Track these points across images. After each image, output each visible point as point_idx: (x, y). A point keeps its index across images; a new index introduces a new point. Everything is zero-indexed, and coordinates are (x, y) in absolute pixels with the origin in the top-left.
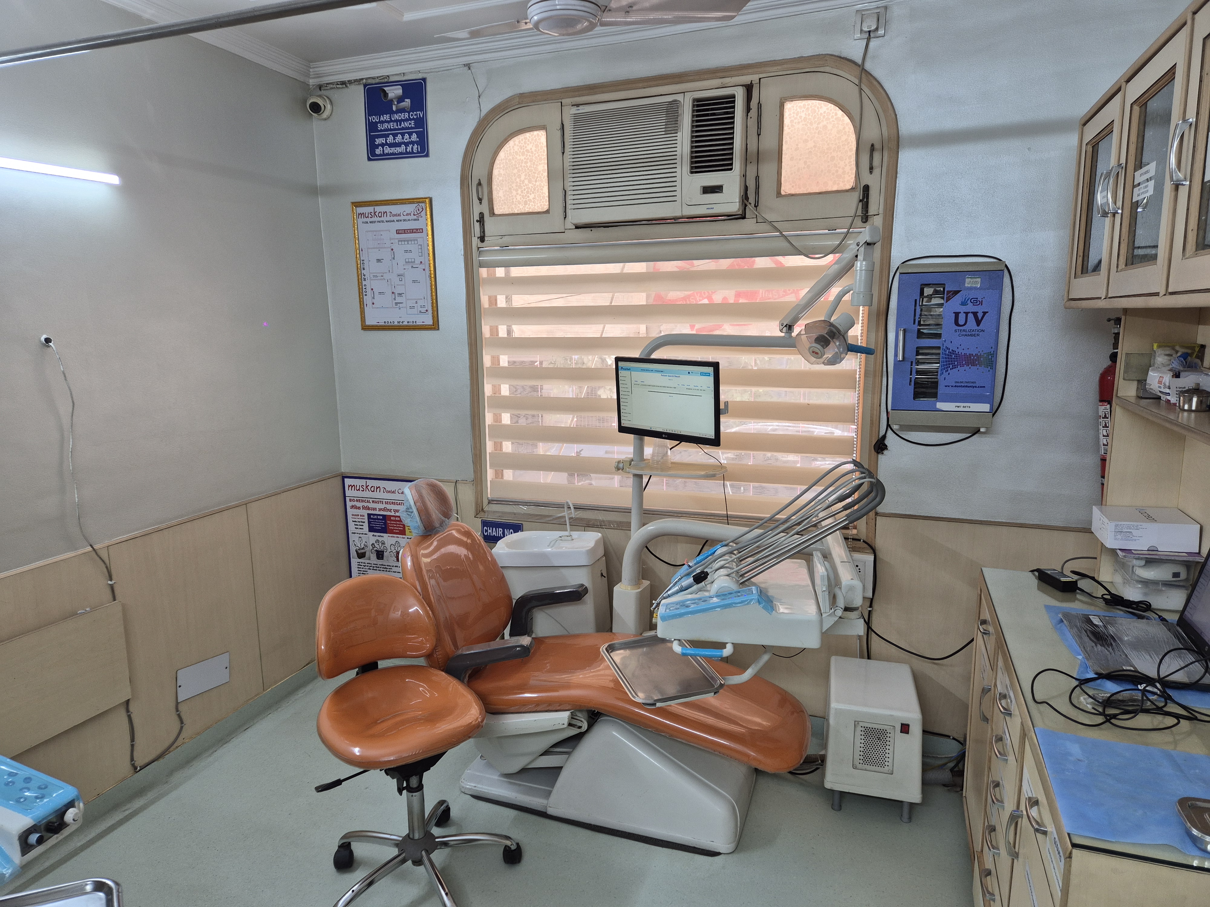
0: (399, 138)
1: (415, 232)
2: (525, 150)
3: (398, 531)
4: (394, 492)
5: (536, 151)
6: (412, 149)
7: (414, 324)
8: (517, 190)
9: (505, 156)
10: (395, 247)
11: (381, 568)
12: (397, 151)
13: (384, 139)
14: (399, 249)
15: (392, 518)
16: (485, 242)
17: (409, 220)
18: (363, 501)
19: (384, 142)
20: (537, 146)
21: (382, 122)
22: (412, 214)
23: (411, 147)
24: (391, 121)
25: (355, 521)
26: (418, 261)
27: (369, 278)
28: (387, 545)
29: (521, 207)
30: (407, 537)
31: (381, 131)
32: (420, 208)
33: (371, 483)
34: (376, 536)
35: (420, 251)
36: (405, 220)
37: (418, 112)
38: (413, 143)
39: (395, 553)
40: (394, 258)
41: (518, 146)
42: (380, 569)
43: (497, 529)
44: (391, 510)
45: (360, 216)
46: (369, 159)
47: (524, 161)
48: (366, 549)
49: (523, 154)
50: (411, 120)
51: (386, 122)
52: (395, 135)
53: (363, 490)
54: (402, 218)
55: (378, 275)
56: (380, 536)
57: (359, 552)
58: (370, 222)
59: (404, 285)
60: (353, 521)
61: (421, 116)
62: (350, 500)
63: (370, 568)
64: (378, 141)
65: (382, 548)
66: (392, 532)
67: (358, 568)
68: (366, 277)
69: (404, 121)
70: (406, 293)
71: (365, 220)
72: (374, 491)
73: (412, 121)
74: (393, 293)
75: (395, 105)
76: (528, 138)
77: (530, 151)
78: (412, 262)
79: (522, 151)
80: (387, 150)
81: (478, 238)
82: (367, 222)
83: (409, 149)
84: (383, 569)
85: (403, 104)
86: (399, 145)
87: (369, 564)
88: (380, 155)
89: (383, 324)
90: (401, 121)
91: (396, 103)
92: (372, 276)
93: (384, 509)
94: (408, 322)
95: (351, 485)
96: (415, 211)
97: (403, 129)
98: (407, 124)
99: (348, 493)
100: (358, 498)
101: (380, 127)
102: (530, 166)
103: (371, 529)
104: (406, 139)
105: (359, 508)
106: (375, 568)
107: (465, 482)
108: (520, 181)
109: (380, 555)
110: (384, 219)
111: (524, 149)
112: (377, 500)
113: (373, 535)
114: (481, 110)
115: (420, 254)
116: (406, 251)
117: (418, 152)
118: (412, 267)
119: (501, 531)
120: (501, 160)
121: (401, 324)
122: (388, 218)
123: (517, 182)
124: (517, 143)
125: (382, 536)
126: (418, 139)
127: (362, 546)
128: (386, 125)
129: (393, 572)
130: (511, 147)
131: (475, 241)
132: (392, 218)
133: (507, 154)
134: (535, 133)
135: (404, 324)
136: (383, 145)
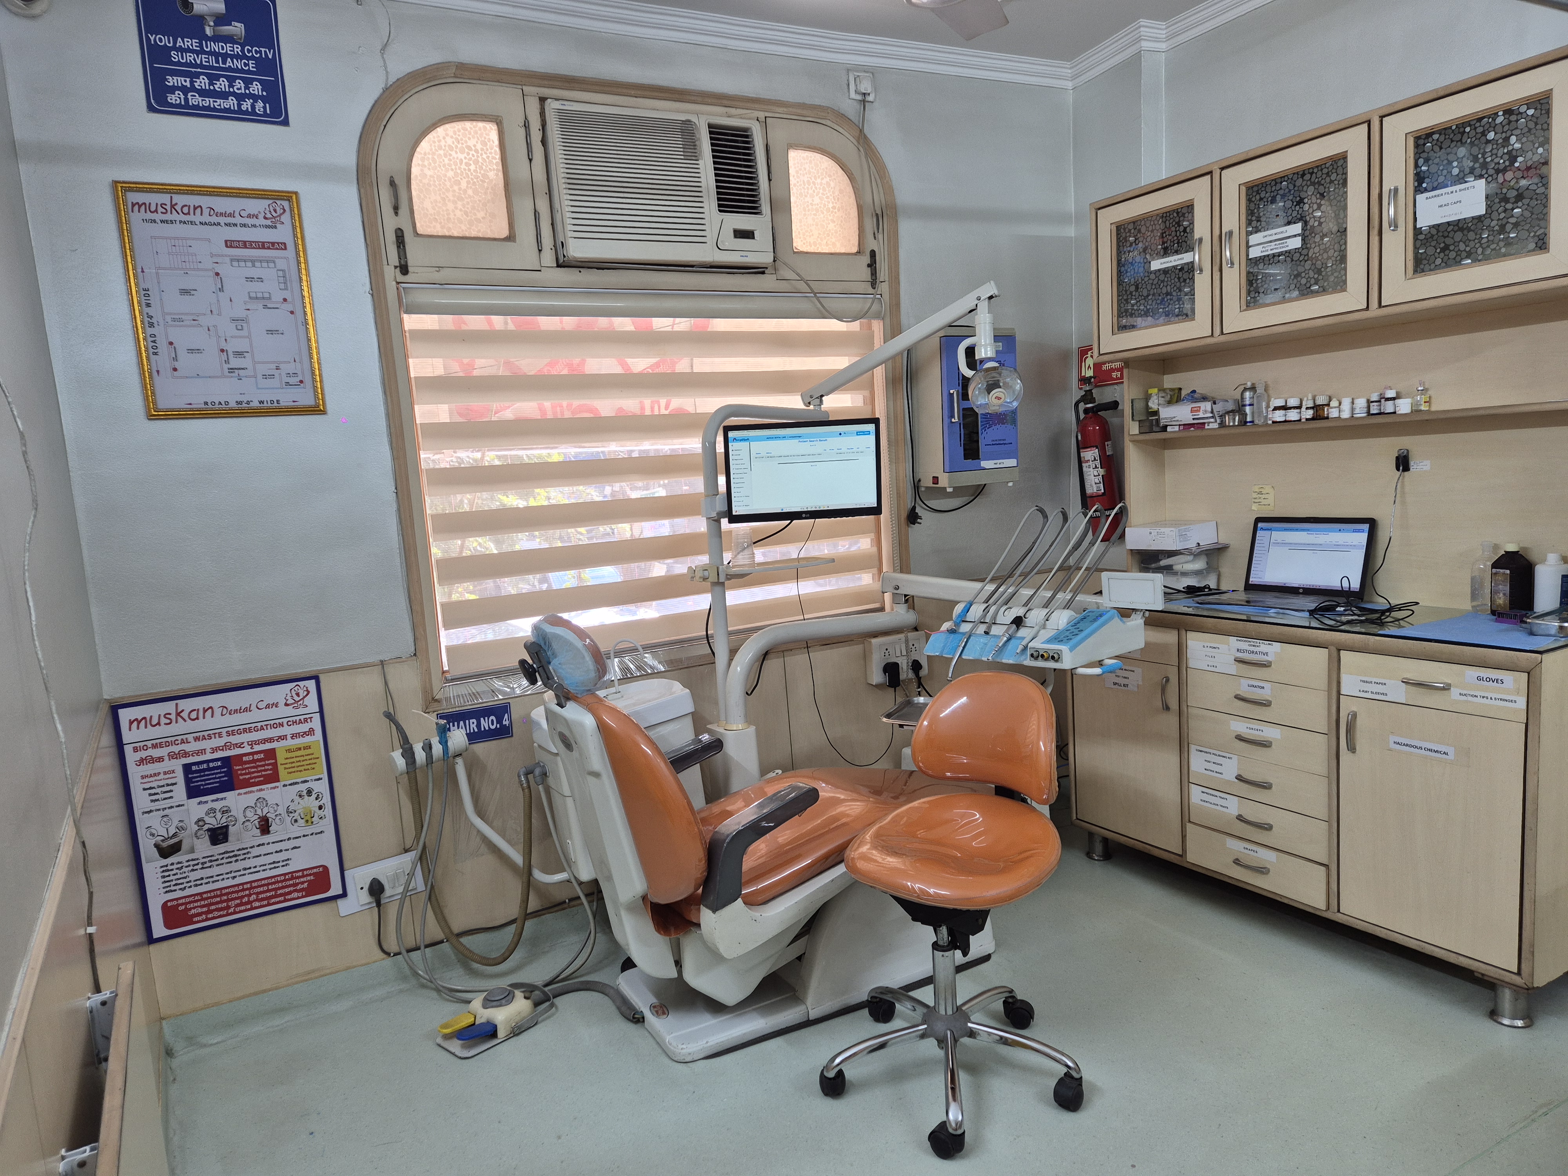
0: (222, 85)
1: (269, 248)
2: (464, 146)
3: (262, 779)
4: (247, 710)
5: (482, 149)
6: (253, 106)
7: (275, 404)
8: (455, 202)
9: (431, 150)
10: (225, 269)
11: (223, 858)
12: (220, 105)
13: (188, 80)
14: (234, 275)
15: (244, 759)
16: (410, 274)
17: (254, 226)
18: (168, 744)
19: (189, 86)
20: (484, 144)
21: (181, 50)
22: (261, 216)
23: (249, 104)
24: (202, 52)
25: (151, 788)
26: (278, 296)
27: (162, 322)
28: (237, 811)
29: (464, 228)
30: (283, 783)
31: (179, 64)
32: (278, 209)
33: (186, 705)
34: (206, 802)
35: (281, 279)
36: (244, 225)
37: (263, 50)
38: (255, 98)
39: (256, 822)
40: (221, 290)
41: (452, 137)
42: (220, 862)
43: (467, 721)
44: (243, 743)
45: (136, 207)
46: (151, 109)
47: (464, 161)
48: (182, 834)
49: (462, 152)
50: (248, 58)
51: (188, 50)
52: (212, 79)
53: (168, 721)
54: (238, 220)
55: (183, 317)
56: (217, 800)
57: (165, 845)
58: (162, 221)
59: (249, 337)
60: (144, 789)
61: (270, 57)
62: (136, 750)
63: (195, 867)
64: (172, 81)
65: (224, 820)
66: (247, 784)
67: (163, 877)
68: (154, 320)
69: (232, 57)
70: (252, 351)
71: (149, 216)
72: (197, 718)
73: (250, 62)
74: (222, 351)
75: (209, 26)
76: (469, 129)
77: (473, 148)
78: (263, 298)
79: (459, 146)
80: (195, 99)
81: (396, 267)
82: (155, 221)
83: (246, 105)
84: (229, 860)
85: (226, 29)
86: (224, 95)
87: (193, 860)
88: (179, 106)
89: (203, 406)
90: (225, 56)
91: (212, 24)
92: (168, 318)
93: (226, 746)
94: (261, 402)
95: (136, 720)
96: (268, 213)
97: (229, 69)
98: (238, 64)
99: (128, 736)
100: (154, 742)
101: (175, 56)
102: (475, 171)
103: (193, 792)
104: (238, 89)
105: (160, 759)
106: (208, 864)
107: (399, 660)
108: (460, 189)
109: (219, 835)
110: (197, 218)
111: (462, 144)
112: (206, 734)
113: (199, 803)
114: (387, 72)
115: (282, 286)
116: (250, 279)
117: (265, 114)
118: (265, 307)
119: (473, 723)
120: (425, 154)
121: (244, 405)
122: (206, 218)
123: (454, 191)
124: (451, 133)
125: (222, 799)
126: (265, 93)
127: (172, 831)
128: (190, 57)
129: (254, 857)
130: (441, 138)
131: (390, 273)
132: (214, 219)
133: (435, 146)
134: (481, 124)
135: (252, 404)
136: (185, 90)
